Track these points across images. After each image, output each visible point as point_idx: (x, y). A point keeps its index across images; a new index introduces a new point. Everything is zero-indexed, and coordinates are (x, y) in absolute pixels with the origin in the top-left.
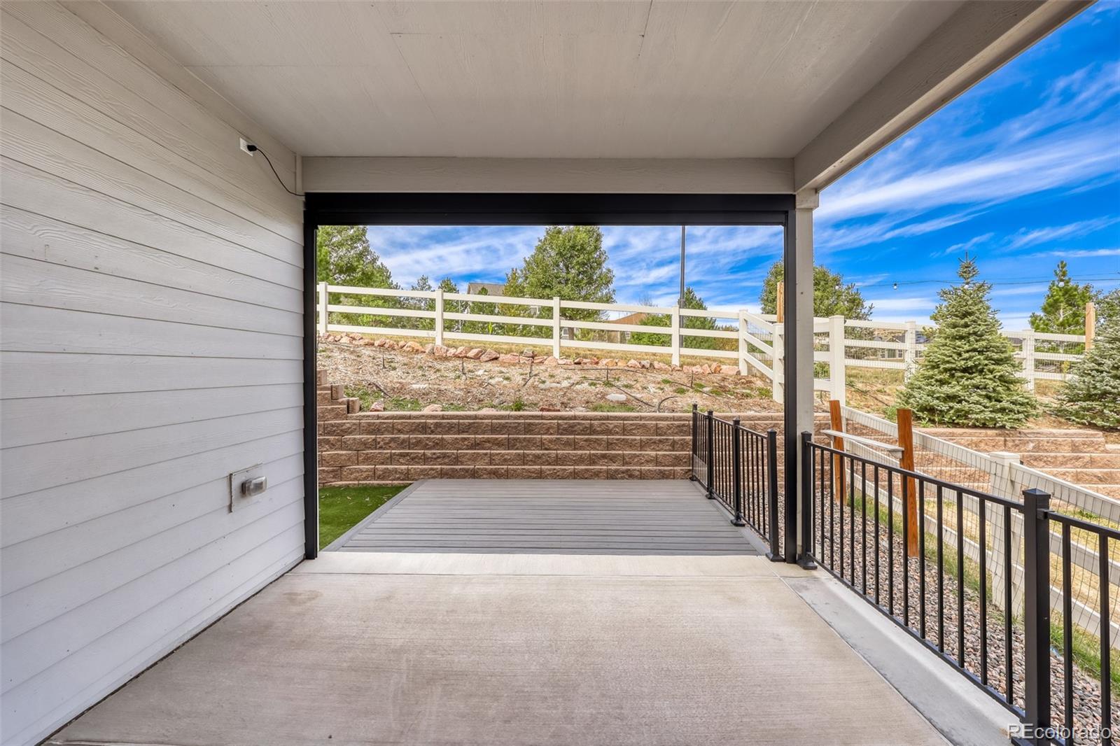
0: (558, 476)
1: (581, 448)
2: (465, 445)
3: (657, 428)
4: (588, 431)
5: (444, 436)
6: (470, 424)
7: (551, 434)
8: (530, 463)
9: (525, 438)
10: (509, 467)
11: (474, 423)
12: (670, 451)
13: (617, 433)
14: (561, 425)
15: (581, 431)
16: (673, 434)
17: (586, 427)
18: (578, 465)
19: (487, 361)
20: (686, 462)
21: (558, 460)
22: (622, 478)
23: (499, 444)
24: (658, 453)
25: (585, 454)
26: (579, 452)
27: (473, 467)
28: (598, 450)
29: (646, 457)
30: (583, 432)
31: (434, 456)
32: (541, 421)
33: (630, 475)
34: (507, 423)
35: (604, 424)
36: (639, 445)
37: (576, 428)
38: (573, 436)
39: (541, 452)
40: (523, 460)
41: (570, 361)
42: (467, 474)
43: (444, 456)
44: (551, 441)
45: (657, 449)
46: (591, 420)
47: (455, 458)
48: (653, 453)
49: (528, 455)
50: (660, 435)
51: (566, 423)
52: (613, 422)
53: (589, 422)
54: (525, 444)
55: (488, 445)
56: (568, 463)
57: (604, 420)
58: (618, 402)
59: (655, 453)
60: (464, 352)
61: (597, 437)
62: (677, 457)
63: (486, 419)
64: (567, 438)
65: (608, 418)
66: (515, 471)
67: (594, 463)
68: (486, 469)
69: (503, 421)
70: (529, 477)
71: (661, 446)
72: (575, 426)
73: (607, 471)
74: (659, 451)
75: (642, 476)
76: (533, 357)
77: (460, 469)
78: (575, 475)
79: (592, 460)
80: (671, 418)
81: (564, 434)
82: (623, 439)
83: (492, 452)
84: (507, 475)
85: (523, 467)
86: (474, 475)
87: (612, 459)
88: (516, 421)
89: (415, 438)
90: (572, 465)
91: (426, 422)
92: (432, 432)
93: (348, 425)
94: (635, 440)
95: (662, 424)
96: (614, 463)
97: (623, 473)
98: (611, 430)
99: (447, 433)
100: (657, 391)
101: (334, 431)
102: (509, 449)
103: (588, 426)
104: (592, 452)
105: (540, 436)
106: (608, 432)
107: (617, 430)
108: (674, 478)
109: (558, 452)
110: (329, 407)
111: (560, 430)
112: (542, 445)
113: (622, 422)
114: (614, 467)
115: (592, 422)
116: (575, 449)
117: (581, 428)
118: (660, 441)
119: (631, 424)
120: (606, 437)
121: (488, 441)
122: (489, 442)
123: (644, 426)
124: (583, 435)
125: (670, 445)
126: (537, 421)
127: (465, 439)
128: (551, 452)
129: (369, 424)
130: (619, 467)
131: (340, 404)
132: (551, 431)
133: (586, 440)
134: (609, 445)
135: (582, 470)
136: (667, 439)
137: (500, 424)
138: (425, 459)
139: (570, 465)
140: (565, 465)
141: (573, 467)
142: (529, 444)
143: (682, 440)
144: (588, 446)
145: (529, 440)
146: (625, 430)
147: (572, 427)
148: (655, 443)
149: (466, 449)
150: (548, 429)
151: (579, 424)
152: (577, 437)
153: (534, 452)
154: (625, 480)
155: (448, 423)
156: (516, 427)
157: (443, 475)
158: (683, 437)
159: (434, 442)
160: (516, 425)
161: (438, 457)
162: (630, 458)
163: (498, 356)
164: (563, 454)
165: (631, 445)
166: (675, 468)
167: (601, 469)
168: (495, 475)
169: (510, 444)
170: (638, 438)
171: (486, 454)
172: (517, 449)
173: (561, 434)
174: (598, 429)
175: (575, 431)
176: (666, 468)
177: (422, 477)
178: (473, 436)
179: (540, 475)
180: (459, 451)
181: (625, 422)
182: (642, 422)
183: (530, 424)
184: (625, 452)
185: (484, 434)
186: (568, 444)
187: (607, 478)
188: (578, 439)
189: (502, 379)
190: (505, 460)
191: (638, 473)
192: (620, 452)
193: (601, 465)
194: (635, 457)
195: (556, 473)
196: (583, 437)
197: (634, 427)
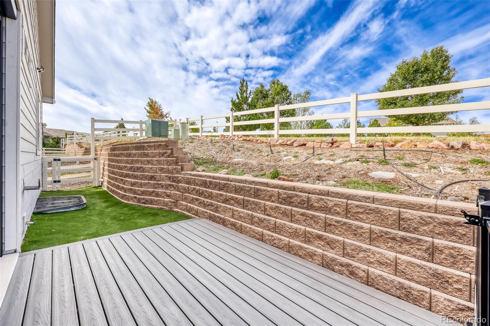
0: (275, 244)
1: (297, 222)
2: (221, 199)
3: (400, 218)
4: (305, 205)
5: (213, 191)
7: (273, 202)
8: (256, 224)
9: (254, 201)
10: (242, 223)
11: (226, 184)
12: (424, 259)
13: (338, 213)
14: (281, 195)
16: (432, 234)
18: (293, 238)
19: (297, 147)
20: (460, 290)
21: (276, 228)
23: (237, 202)
24: (399, 256)
25: (300, 229)
26: (295, 226)
27: (224, 217)
28: (314, 228)
29: (378, 256)
30: (301, 204)
31: (207, 204)
32: (265, 188)
34: (244, 186)
35: (323, 199)
36: (367, 235)
37: (294, 200)
38: (290, 208)
39: (264, 216)
40: (252, 220)
42: (220, 221)
43: (212, 205)
44: (271, 208)
45: (398, 249)
46: (309, 193)
47: (216, 208)
48: (391, 255)
49: (255, 217)
50: (404, 230)
51: (285, 193)
52: (334, 199)
53: (307, 195)
54: (253, 206)
55: (232, 202)
56: (284, 234)
57: (324, 195)
58: (379, 179)
59: (394, 254)
60: (286, 141)
61: (314, 213)
62: (436, 275)
64: (285, 209)
65: (328, 194)
66: (245, 228)
67: (308, 242)
68: (230, 221)
69: (242, 185)
70: (254, 237)
71: (406, 247)
72: (294, 197)
73: (323, 257)
74: (401, 253)
75: (370, 281)
76: (332, 144)
77: (218, 216)
78: (289, 249)
79: (307, 238)
80: (429, 207)
81: (283, 204)
82: (345, 224)
83: (234, 208)
84: (241, 230)
85: (251, 226)
86: (223, 222)
87: (330, 244)
88: (250, 186)
89: (202, 190)
90: (288, 237)
91: (206, 180)
92: (208, 187)
93: (180, 178)
96: (333, 249)
97: (341, 265)
98: (330, 208)
99: (214, 188)
100: (454, 171)
101: (175, 180)
102: (243, 209)
103: (305, 199)
104: (308, 229)
105: (264, 202)
106: (326, 210)
107: (338, 209)
109: (277, 220)
110: (175, 167)
111: (279, 199)
112: (265, 210)
113: (345, 201)
114: (331, 254)
115: (310, 195)
116: (291, 221)
117: (298, 201)
119: (357, 206)
120: (324, 215)
121: (232, 199)
123: (377, 212)
124: (300, 208)
125: (426, 251)
126: (263, 188)
127: (221, 195)
128: (271, 218)
129: (187, 178)
131: (179, 165)
132: (273, 199)
133: (302, 214)
134: (327, 226)
135: (296, 245)
136: (419, 240)
137: (240, 187)
138: (205, 205)
139: (286, 236)
140: (281, 235)
141: (288, 239)
142: (256, 207)
143: (454, 248)
144: (305, 221)
145: (256, 204)
146: (347, 212)
147: (291, 198)
148: (393, 239)
149: (222, 203)
150: (271, 196)
151: (297, 195)
152: (294, 209)
153: (259, 215)
156: (249, 191)
157: (211, 218)
158: (457, 245)
159: (208, 194)
160: (249, 189)
161: (209, 205)
162: (353, 250)
163: (306, 143)
164: (280, 224)
165: (356, 233)
166: (434, 292)
167: (316, 252)
168: (234, 227)
169: (244, 205)
170: (366, 226)
171: (231, 209)
172: (248, 210)
173: (281, 203)
174: (316, 204)
175: (293, 202)
176: (413, 285)
177: (202, 216)
178: (225, 194)
179: (262, 238)
180: (218, 203)
181: (349, 202)
182: (373, 206)
183: (258, 190)
184: (346, 240)
185: (231, 193)
186: (285, 214)
187: (322, 265)
188: (294, 211)
189: (292, 157)
190: (241, 217)
192: (341, 238)
193: (317, 247)
194: (360, 251)
195: (273, 240)
196: (299, 210)
197: (361, 210)
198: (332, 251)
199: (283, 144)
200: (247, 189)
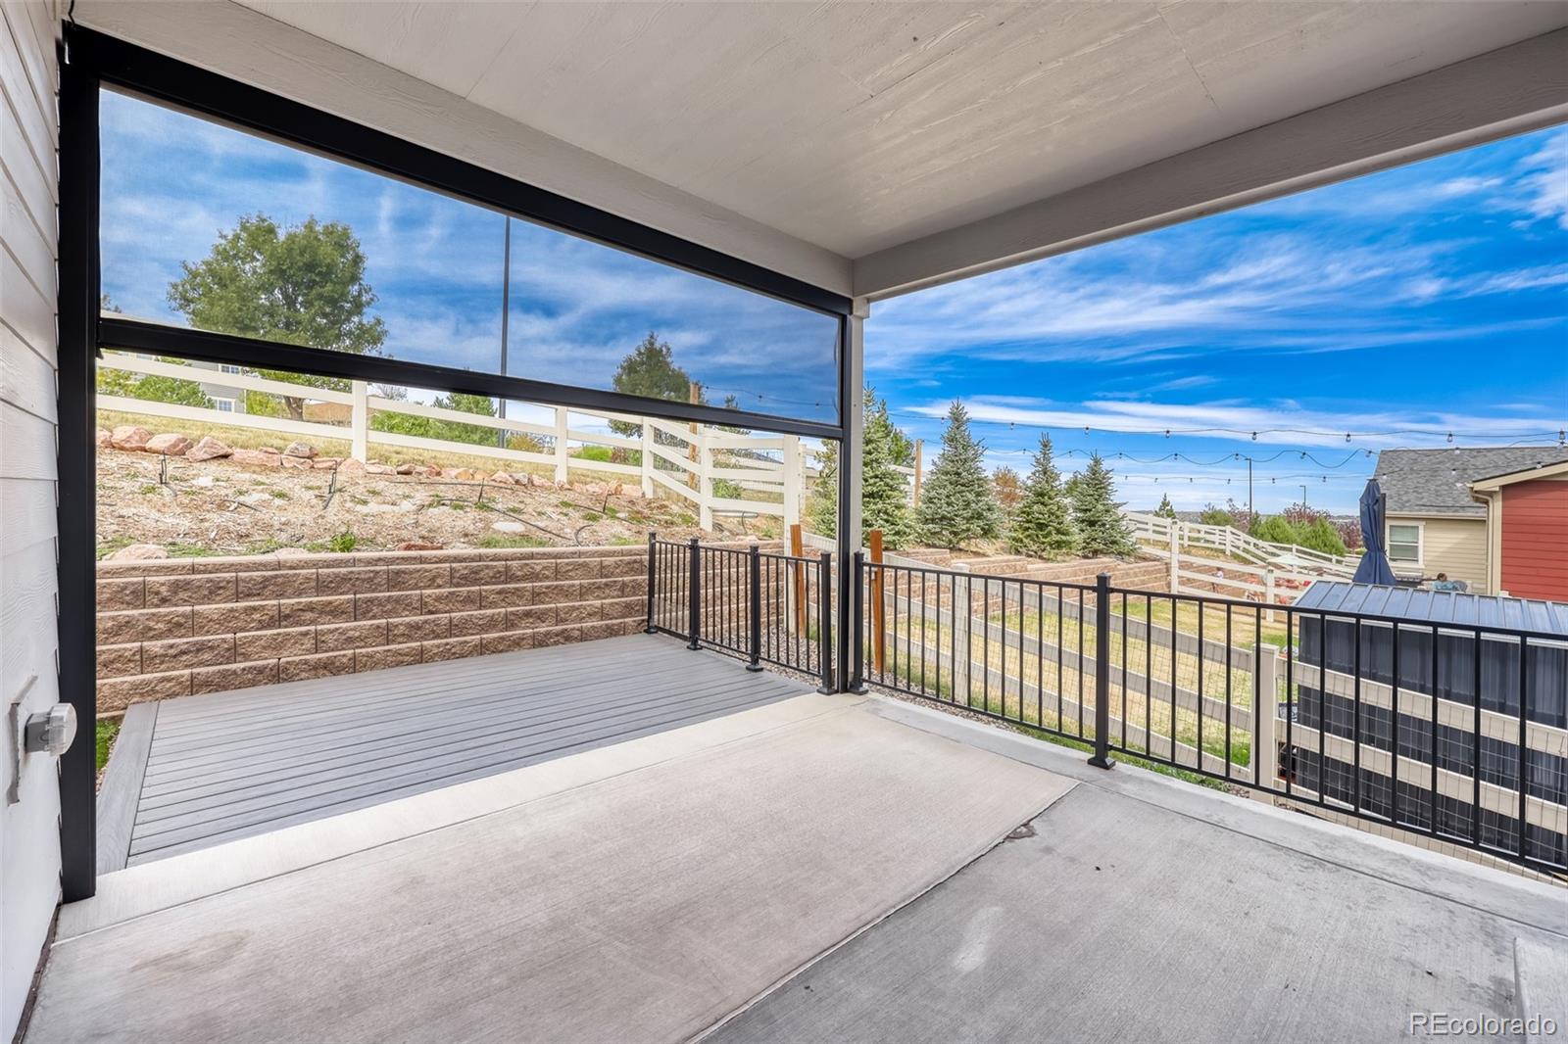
0: (454, 653)
1: (493, 605)
2: (253, 620)
3: (602, 567)
4: (503, 578)
5: (197, 608)
6: (266, 579)
7: (439, 586)
8: (401, 639)
9: (389, 596)
10: (358, 651)
11: (276, 576)
12: (619, 597)
13: (547, 578)
15: (492, 578)
16: (622, 574)
17: (499, 572)
18: (487, 632)
20: (638, 611)
21: (452, 629)
22: (556, 643)
23: (335, 612)
24: (604, 601)
25: (499, 614)
26: (489, 612)
27: (276, 661)
28: (519, 606)
29: (588, 608)
30: (495, 579)
31: (172, 652)
32: (419, 566)
33: (567, 638)
34: (352, 572)
35: (527, 565)
36: (578, 592)
37: (482, 574)
38: (478, 588)
39: (422, 618)
40: (388, 635)
41: (388, 468)
42: (261, 677)
43: (200, 648)
44: (438, 599)
45: (603, 596)
46: (507, 560)
47: (228, 650)
48: (598, 603)
49: (396, 626)
50: (606, 576)
51: (466, 568)
54: (389, 607)
55: (309, 615)
56: (470, 631)
58: (514, 533)
59: (599, 602)
61: (517, 586)
62: (628, 606)
63: (303, 568)
64: (469, 592)
65: (532, 556)
66: (370, 656)
67: (512, 626)
68: (306, 662)
69: (343, 570)
70: (399, 664)
71: (607, 591)
72: (482, 570)
73: (534, 636)
74: (604, 598)
75: (584, 636)
77: (244, 669)
78: (482, 649)
79: (510, 622)
80: (618, 553)
81: (464, 586)
82: (556, 587)
83: (319, 627)
84: (354, 666)
85: (387, 648)
86: (277, 675)
87: (541, 617)
88: (372, 568)
89: (113, 618)
90: (477, 634)
92: (164, 601)
94: (573, 586)
95: (609, 561)
96: (544, 622)
97: (557, 635)
98: (538, 574)
99: (207, 600)
100: (561, 517)
102: (355, 620)
103: (502, 570)
104: (510, 609)
105: (418, 592)
106: (534, 576)
107: (547, 573)
108: (624, 634)
109: (453, 615)
111: (454, 579)
112: (423, 607)
113: (553, 561)
114: (543, 629)
115: (509, 563)
116: (481, 608)
117: (491, 574)
118: (606, 585)
119: (567, 564)
120: (530, 584)
121: (310, 608)
122: (312, 610)
123: (584, 565)
124: (494, 584)
125: (619, 590)
126: (413, 567)
127: (254, 609)
128: (441, 615)
130: (551, 628)
132: (439, 581)
133: (500, 592)
134: (536, 596)
135: (494, 639)
136: (615, 582)
137: (337, 576)
139: (473, 634)
140: (465, 636)
141: (478, 637)
142: (398, 606)
143: (634, 581)
144: (503, 600)
145: (397, 601)
146: (558, 573)
147: (476, 573)
148: (599, 588)
149: (258, 629)
150: (433, 579)
151: (487, 567)
152: (485, 587)
153: (407, 619)
154: (560, 646)
155: (210, 581)
156: (371, 580)
157: (194, 686)
158: (635, 578)
159: (170, 622)
160: (370, 574)
161: (183, 653)
162: (566, 613)
164: (462, 618)
165: (566, 593)
166: (626, 620)
167: (524, 634)
168: (330, 668)
169: (357, 611)
170: (577, 582)
171: (306, 634)
172: (374, 617)
173: (458, 585)
174: (519, 573)
175: (481, 579)
176: (614, 621)
178: (275, 602)
179: (421, 657)
180: (239, 635)
181: (559, 561)
182: (581, 560)
183: (398, 573)
184: (558, 605)
185: (299, 595)
186: (468, 600)
187: (534, 646)
188: (486, 591)
189: (267, 496)
190: (350, 640)
191: (578, 632)
192: (554, 605)
193: (524, 628)
194: (574, 610)
195: (450, 650)
196: (494, 587)
197: (570, 568)
198: (544, 625)
200: (363, 576)
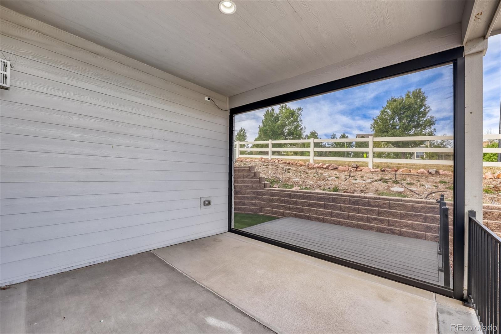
0: (349, 225)
2: (305, 205)
3: (413, 207)
5: (297, 200)
6: (308, 196)
7: (346, 204)
8: (334, 217)
9: (332, 204)
10: (324, 217)
11: (309, 195)
12: (423, 222)
13: (385, 208)
14: (352, 200)
15: (363, 204)
16: (426, 212)
17: (365, 202)
18: (360, 222)
19: (331, 170)
20: (435, 231)
21: (349, 217)
22: (387, 233)
23: (320, 206)
24: (413, 222)
25: (365, 216)
26: (361, 215)
27: (308, 215)
28: (372, 215)
29: (404, 223)
30: (365, 204)
31: (293, 208)
32: (340, 197)
33: (393, 232)
34: (324, 196)
36: (399, 216)
37: (359, 202)
38: (358, 206)
39: (340, 212)
40: (331, 215)
41: (379, 169)
42: (306, 217)
43: (297, 208)
44: (345, 207)
45: (413, 220)
47: (301, 210)
48: (410, 222)
49: (334, 213)
50: (415, 212)
51: (354, 199)
52: (383, 201)
53: (367, 200)
54: (332, 207)
55: (315, 206)
56: (354, 220)
57: (377, 200)
58: (397, 192)
59: (411, 222)
60: (322, 165)
61: (372, 208)
62: (427, 227)
63: (314, 194)
64: (355, 207)
66: (327, 219)
67: (370, 222)
68: (314, 217)
69: (322, 196)
70: (334, 224)
71: (416, 218)
72: (359, 201)
73: (378, 228)
75: (401, 234)
76: (357, 168)
77: (303, 215)
78: (358, 227)
79: (369, 220)
80: (425, 202)
81: (353, 205)
82: (389, 211)
83: (317, 209)
84: (323, 221)
85: (331, 218)
86: (309, 218)
87: (382, 221)
88: (328, 196)
89: (287, 199)
91: (291, 193)
92: (293, 198)
93: (264, 192)
94: (397, 212)
95: (417, 205)
96: (383, 224)
97: (388, 230)
98: (381, 205)
99: (299, 198)
100: (432, 187)
101: (260, 194)
102: (324, 209)
103: (367, 202)
104: (369, 216)
105: (340, 204)
106: (379, 206)
107: (385, 206)
108: (425, 239)
109: (349, 213)
110: (259, 185)
111: (350, 202)
112: (341, 209)
113: (388, 201)
114: (382, 226)
115: (369, 200)
116: (359, 213)
117: (363, 203)
118: (415, 215)
119: (394, 204)
120: (378, 209)
121: (315, 204)
122: (316, 204)
123: (403, 205)
125: (423, 219)
127: (306, 202)
128: (346, 213)
129: (271, 193)
130: (385, 227)
131: (262, 184)
132: (346, 202)
133: (365, 209)
134: (379, 213)
135: (362, 224)
136: (421, 215)
137: (321, 197)
138: (290, 209)
139: (355, 221)
140: (353, 221)
141: (357, 222)
142: (334, 207)
143: (433, 216)
144: (367, 212)
145: (334, 206)
146: (390, 206)
148: (411, 216)
149: (306, 207)
151: (361, 200)
153: (337, 212)
154: (389, 234)
155: (299, 195)
156: (328, 199)
157: (296, 216)
158: (434, 215)
159: (293, 202)
160: (329, 198)
161: (295, 209)
162: (393, 223)
163: (338, 167)
164: (352, 215)
165: (394, 215)
166: (427, 233)
167: (373, 226)
168: (318, 220)
169: (325, 207)
170: (399, 211)
171: (314, 210)
172: (328, 209)
173: (351, 204)
174: (373, 204)
175: (359, 204)
176: (419, 232)
177: (289, 216)
178: (309, 201)
179: (339, 223)
180: (303, 207)
181: (390, 202)
182: (402, 203)
183: (335, 198)
184: (389, 219)
185: (313, 201)
186: (354, 210)
187: (378, 231)
188: (360, 208)
189: (334, 178)
190: (323, 214)
191: (398, 232)
192: (387, 218)
193: (374, 224)
194: (397, 222)
195: (348, 224)
196: (363, 207)
197: (396, 205)
198: (382, 225)
199: (320, 167)
200: (326, 198)
